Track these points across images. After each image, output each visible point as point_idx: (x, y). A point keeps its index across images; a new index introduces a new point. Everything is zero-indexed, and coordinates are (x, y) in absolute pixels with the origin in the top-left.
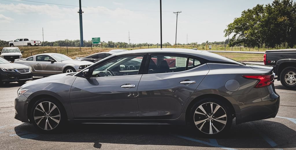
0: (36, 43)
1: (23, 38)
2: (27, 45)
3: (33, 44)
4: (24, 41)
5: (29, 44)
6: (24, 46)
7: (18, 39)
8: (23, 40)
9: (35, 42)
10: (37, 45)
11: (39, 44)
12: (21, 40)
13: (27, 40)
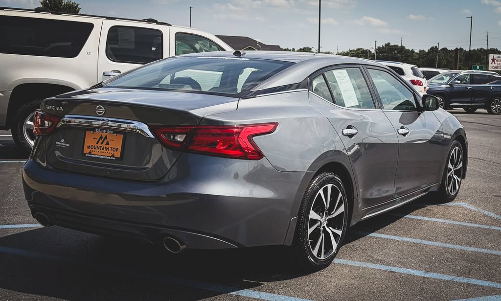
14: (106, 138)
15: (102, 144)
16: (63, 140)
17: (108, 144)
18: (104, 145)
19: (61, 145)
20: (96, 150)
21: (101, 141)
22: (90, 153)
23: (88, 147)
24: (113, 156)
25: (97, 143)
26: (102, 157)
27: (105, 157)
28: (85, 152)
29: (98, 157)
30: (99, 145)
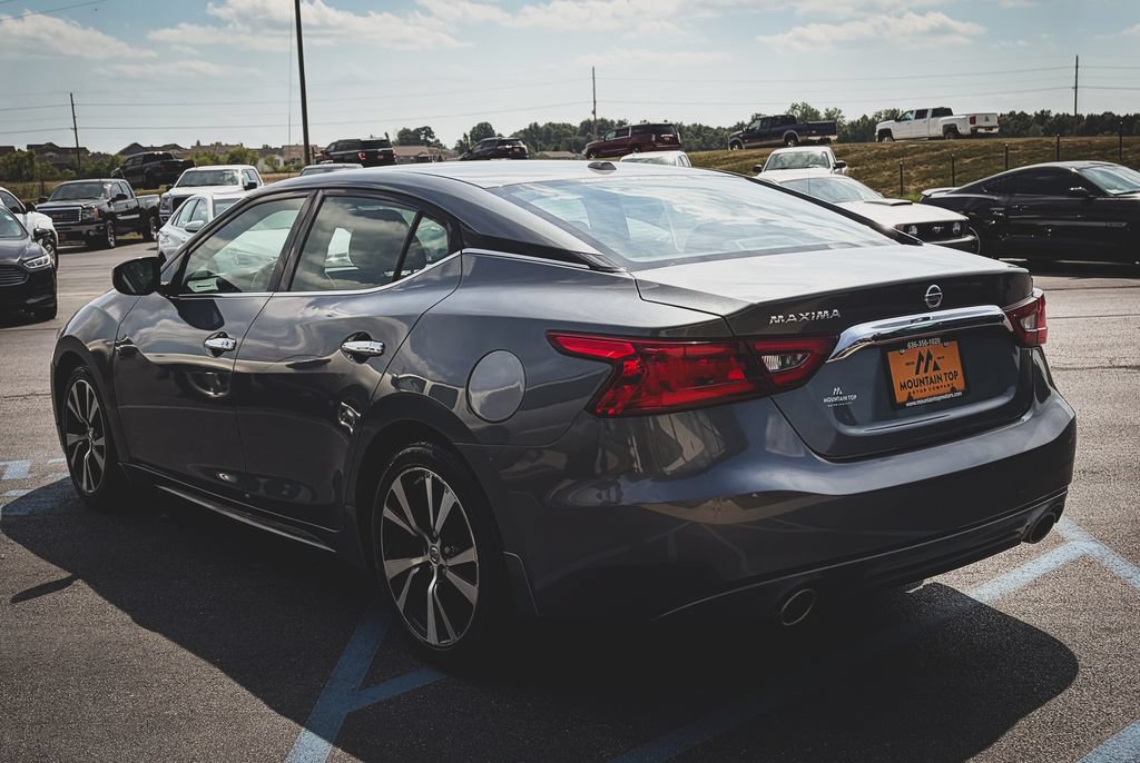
0: (977, 124)
1: (931, 105)
2: (941, 133)
3: (964, 129)
4: (933, 116)
5: (951, 130)
6: (930, 138)
7: (912, 112)
8: (929, 114)
9: (973, 119)
10: (980, 130)
11: (991, 128)
12: (921, 114)
13: (948, 112)
14: (929, 357)
15: (926, 371)
16: (837, 390)
17: (936, 368)
18: (931, 373)
19: (837, 402)
20: (919, 388)
21: (923, 365)
22: (910, 399)
23: (903, 387)
24: (953, 390)
25: (917, 373)
26: (939, 398)
27: (944, 397)
28: (899, 400)
29: (930, 400)
30: (922, 375)
